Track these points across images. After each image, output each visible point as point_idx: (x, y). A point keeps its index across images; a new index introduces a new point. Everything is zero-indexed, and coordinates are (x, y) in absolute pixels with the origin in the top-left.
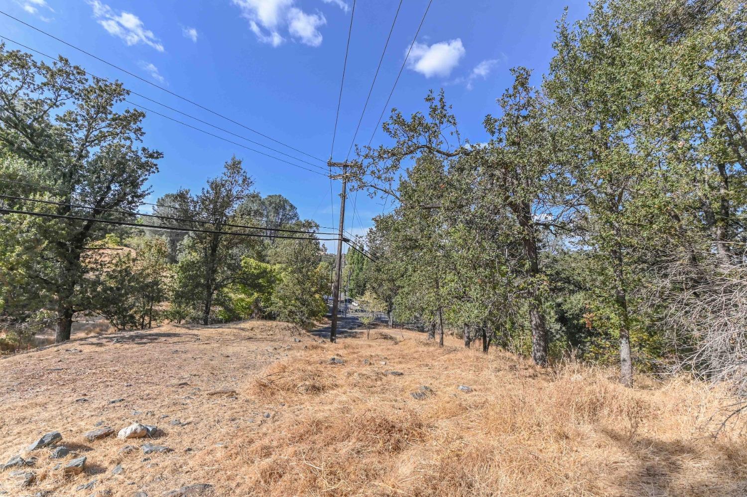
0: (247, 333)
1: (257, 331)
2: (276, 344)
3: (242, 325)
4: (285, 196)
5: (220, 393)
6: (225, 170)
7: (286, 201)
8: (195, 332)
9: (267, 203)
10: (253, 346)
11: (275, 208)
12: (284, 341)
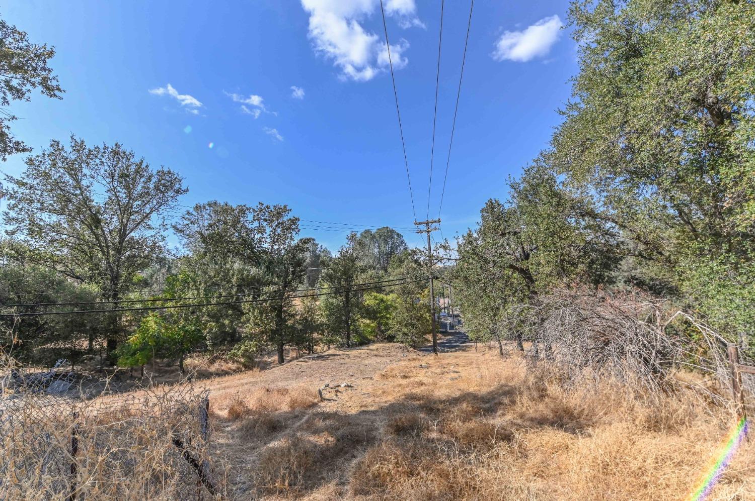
0: (374, 352)
1: (380, 350)
2: (391, 358)
3: (371, 347)
4: (391, 227)
5: (367, 378)
6: (347, 241)
7: (392, 231)
8: (347, 353)
9: (377, 236)
10: (378, 360)
11: (384, 239)
12: (396, 356)
